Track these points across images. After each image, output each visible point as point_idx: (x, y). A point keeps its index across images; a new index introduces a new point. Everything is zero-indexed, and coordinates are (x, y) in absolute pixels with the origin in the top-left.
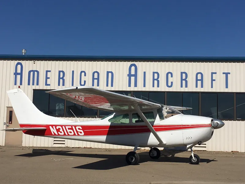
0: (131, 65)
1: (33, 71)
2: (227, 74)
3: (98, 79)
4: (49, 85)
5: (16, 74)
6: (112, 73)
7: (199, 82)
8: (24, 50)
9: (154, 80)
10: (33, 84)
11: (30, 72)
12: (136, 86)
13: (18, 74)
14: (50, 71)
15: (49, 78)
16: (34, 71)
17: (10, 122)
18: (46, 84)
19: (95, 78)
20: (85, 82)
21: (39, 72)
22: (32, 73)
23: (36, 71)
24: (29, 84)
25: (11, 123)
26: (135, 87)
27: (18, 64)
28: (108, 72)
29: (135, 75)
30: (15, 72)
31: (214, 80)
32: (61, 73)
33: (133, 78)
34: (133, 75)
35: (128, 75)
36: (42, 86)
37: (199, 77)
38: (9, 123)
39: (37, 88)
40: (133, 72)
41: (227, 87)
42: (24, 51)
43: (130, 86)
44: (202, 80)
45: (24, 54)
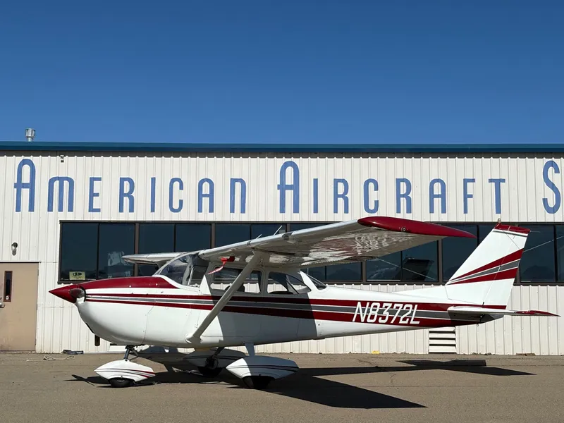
0: (286, 165)
1: (58, 178)
2: (498, 182)
3: (211, 196)
4: (98, 210)
5: (19, 186)
6: (242, 181)
7: (437, 202)
8: (30, 130)
9: (336, 196)
10: (60, 209)
11: (51, 182)
12: (296, 210)
13: (25, 186)
14: (99, 179)
15: (97, 195)
16: (61, 180)
17: (7, 298)
18: (91, 209)
19: (203, 193)
20: (181, 202)
21: (73, 182)
22: (56, 184)
23: (68, 179)
24: (50, 209)
25: (10, 300)
26: (294, 212)
27: (24, 162)
28: (233, 181)
29: (295, 187)
30: (16, 182)
31: (471, 196)
32: (126, 184)
33: (289, 194)
34: (290, 187)
35: (279, 187)
36: (81, 214)
37: (437, 189)
38: (5, 300)
39: (70, 217)
40: (289, 180)
41: (498, 211)
42: (29, 134)
43: (282, 210)
44: (443, 196)
45: (30, 140)
